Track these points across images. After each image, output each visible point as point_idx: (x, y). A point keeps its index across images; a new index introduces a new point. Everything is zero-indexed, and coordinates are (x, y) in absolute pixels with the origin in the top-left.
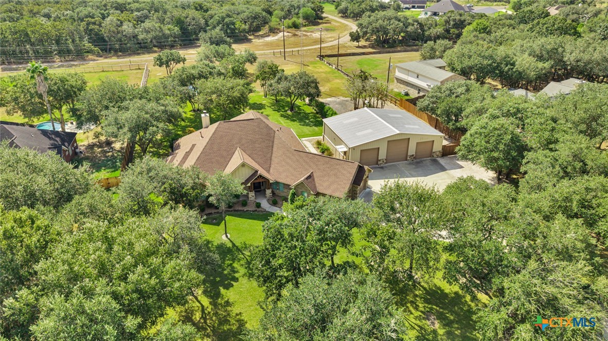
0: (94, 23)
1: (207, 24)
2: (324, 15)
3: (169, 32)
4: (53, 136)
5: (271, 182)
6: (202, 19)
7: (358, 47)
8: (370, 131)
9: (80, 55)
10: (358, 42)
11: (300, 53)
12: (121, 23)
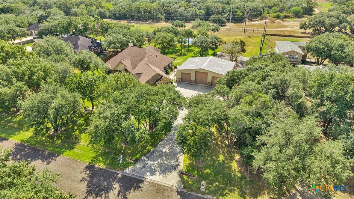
0: (169, 7)
1: (223, 11)
3: (199, 14)
6: (221, 8)
7: (305, 33)
8: (195, 65)
9: (157, 20)
10: (305, 30)
11: (259, 32)
12: (180, 7)
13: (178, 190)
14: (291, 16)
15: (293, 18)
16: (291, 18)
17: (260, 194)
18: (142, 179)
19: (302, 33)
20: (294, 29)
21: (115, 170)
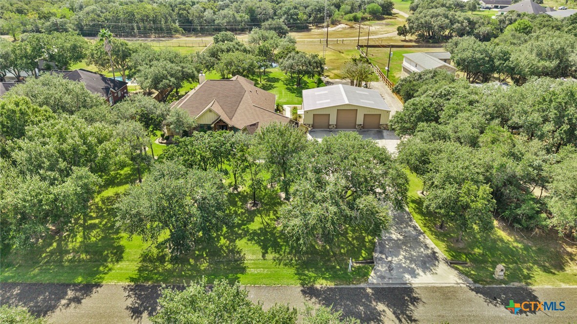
0: (184, 9)
1: (275, 14)
2: (394, 11)
3: (240, 19)
4: (109, 82)
5: (229, 126)
6: (271, 10)
7: (405, 41)
8: (329, 101)
9: (169, 33)
10: (405, 36)
11: (345, 42)
12: (205, 10)
13: (470, 287)
14: (368, 18)
15: (372, 20)
16: (369, 20)
17: (563, 264)
18: (406, 286)
19: (402, 41)
20: (389, 35)
21: (353, 284)
